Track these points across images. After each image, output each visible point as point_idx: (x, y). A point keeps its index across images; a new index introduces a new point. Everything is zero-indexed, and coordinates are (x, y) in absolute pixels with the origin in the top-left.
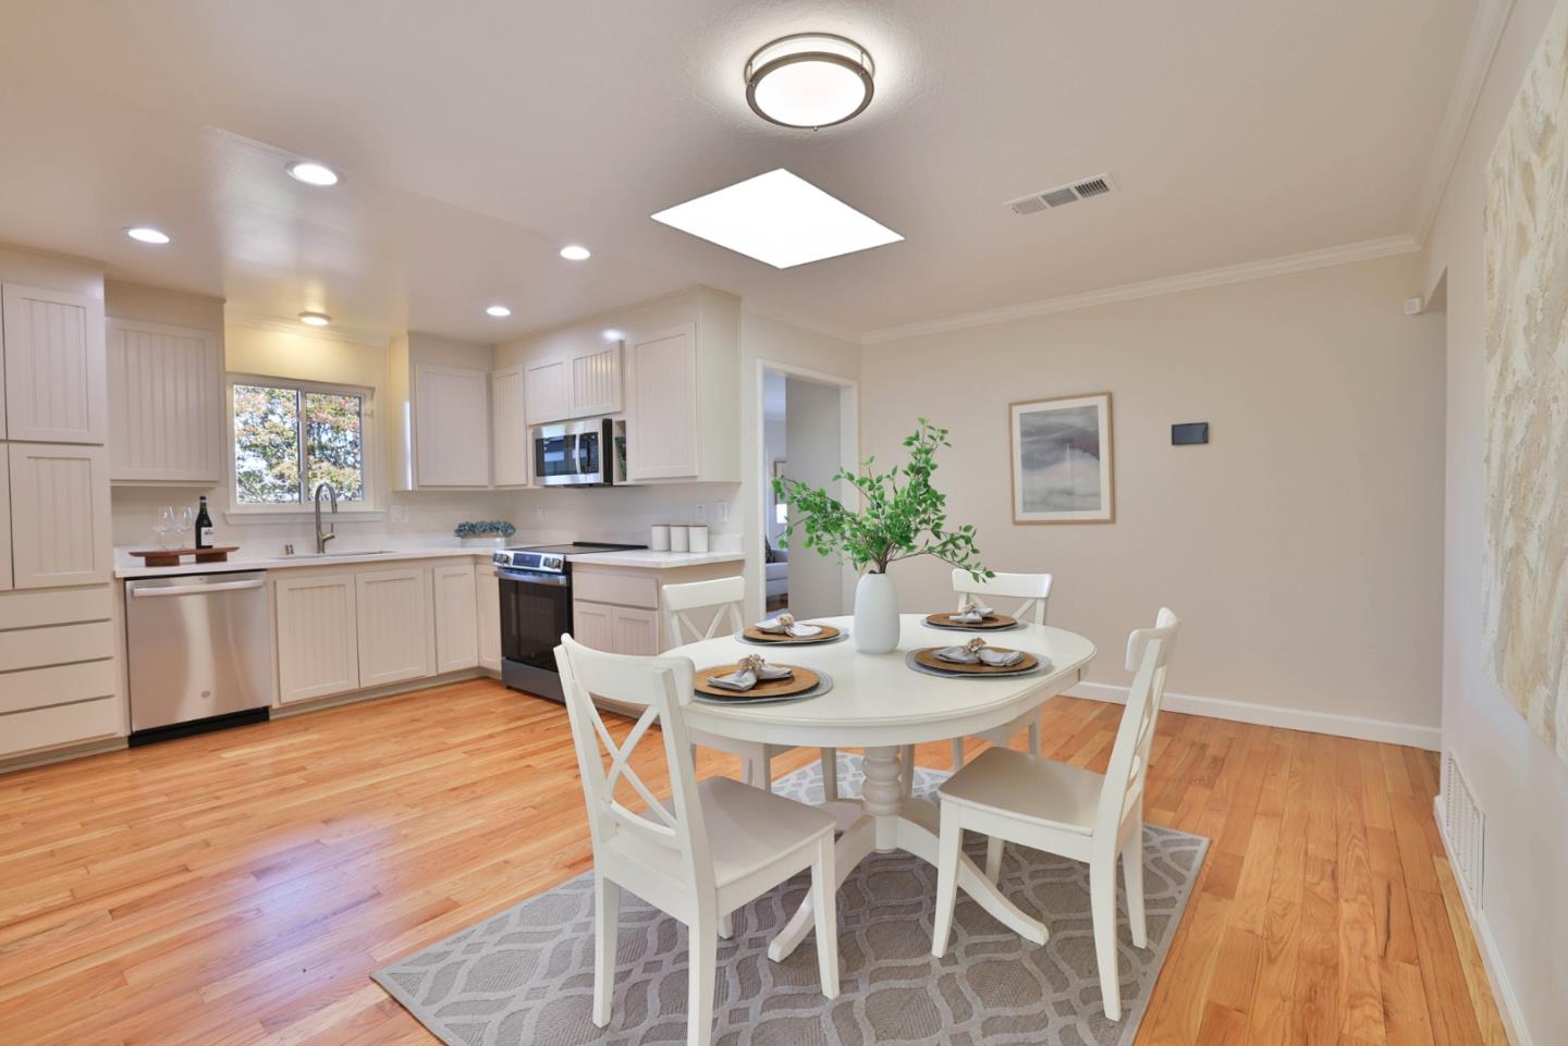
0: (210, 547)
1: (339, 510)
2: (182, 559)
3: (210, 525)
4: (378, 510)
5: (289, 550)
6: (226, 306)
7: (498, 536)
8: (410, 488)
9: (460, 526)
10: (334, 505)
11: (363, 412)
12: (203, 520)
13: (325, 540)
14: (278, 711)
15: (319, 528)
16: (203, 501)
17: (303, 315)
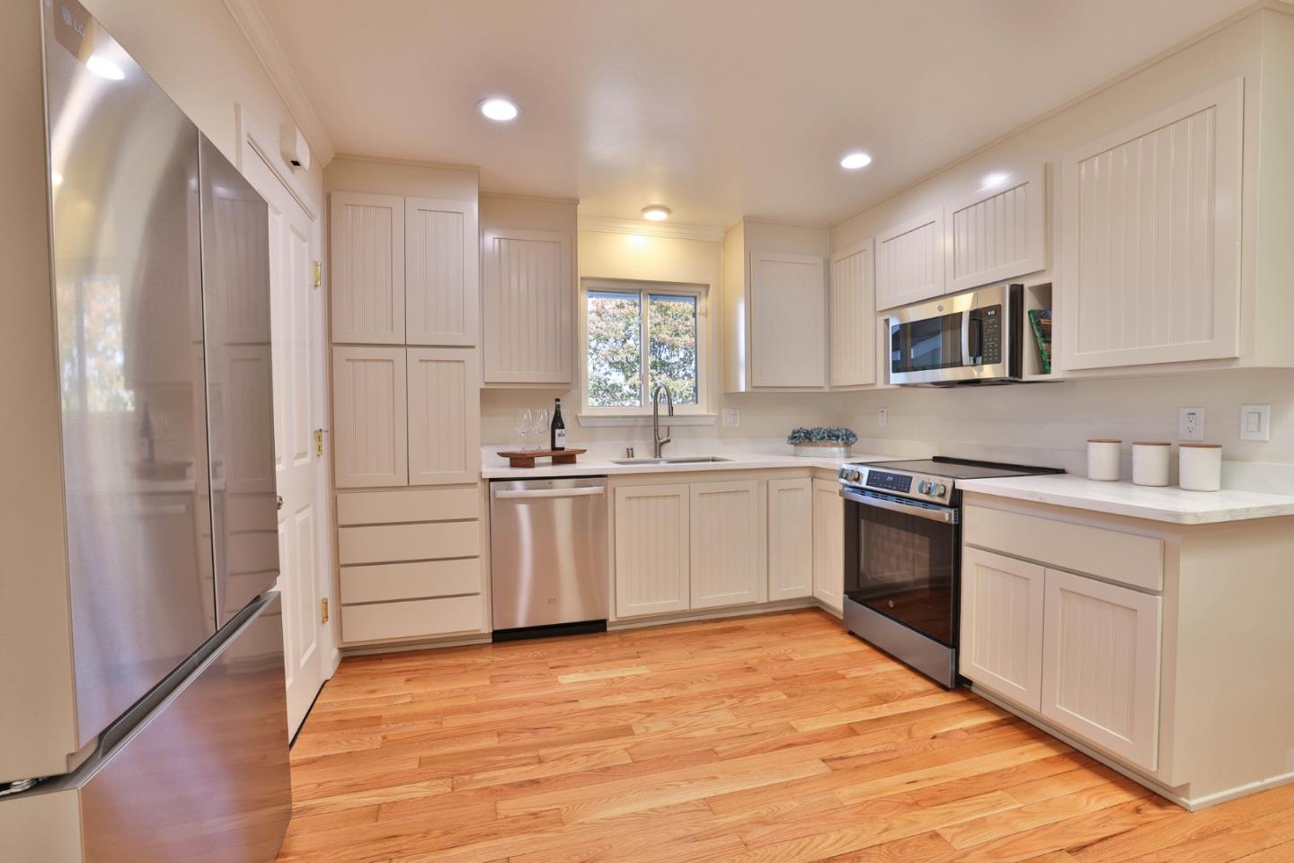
0: (563, 449)
1: (675, 413)
2: (537, 460)
3: (562, 427)
4: (711, 414)
5: (630, 453)
6: (580, 208)
7: (837, 445)
8: (743, 389)
9: (794, 433)
10: (671, 409)
11: (698, 311)
12: (557, 422)
13: (662, 444)
14: (614, 624)
15: (656, 431)
16: (558, 403)
17: (646, 209)
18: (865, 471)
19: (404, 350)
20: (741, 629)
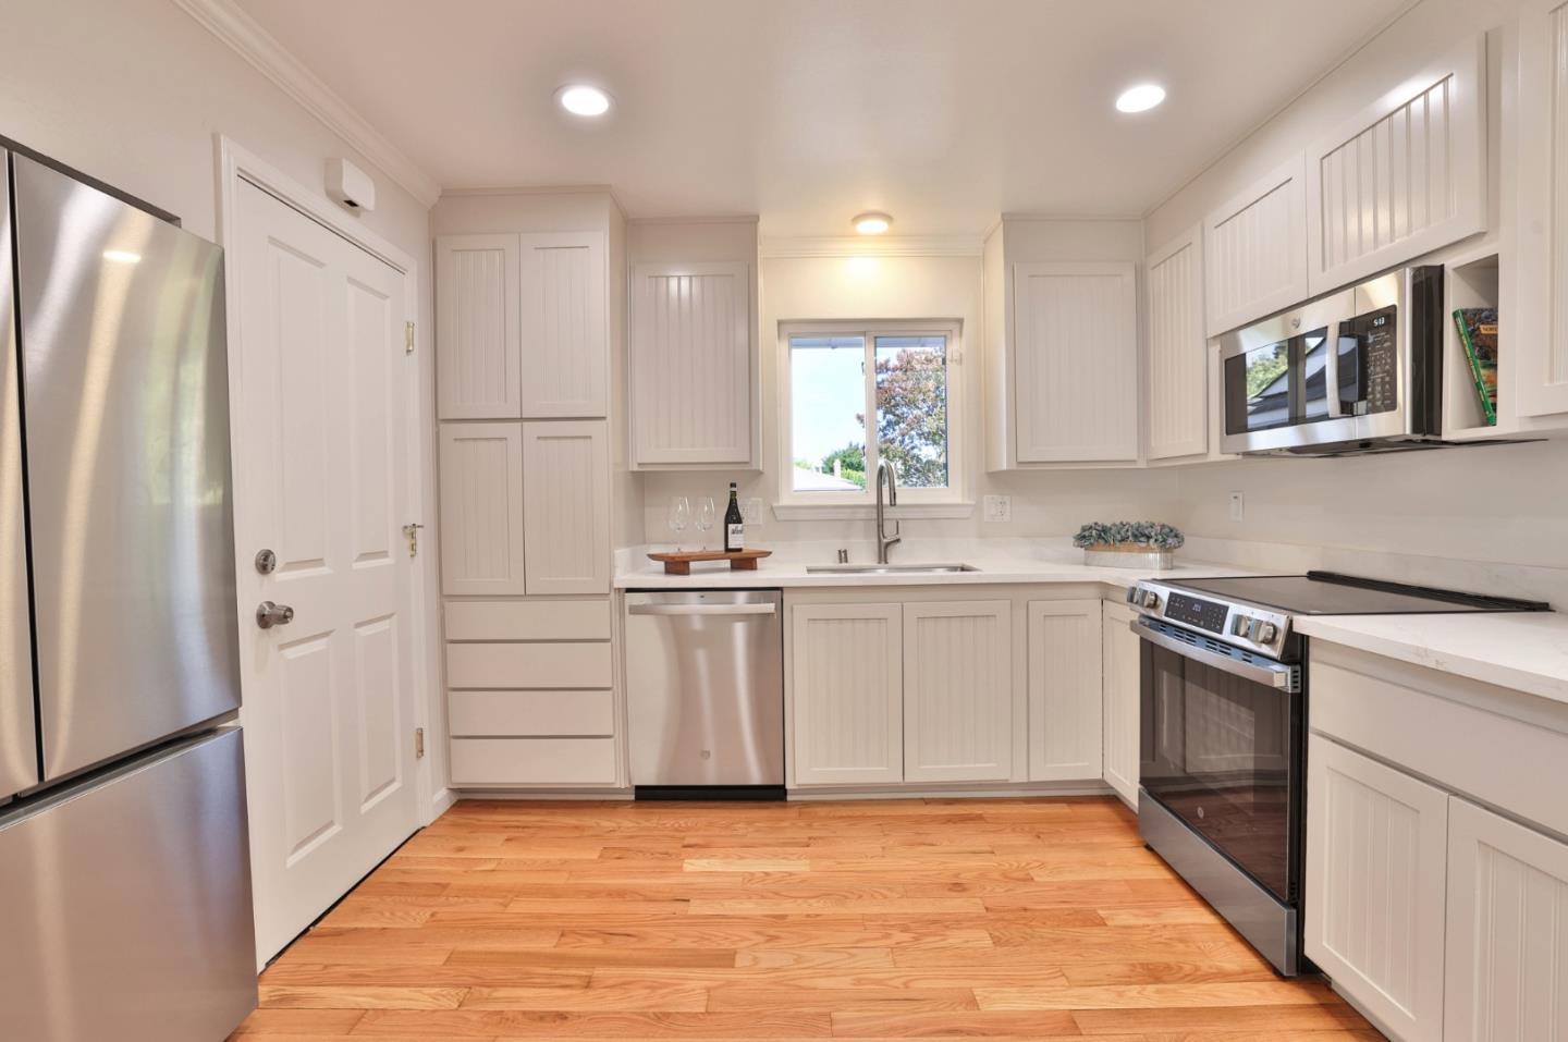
0: (740, 550)
1: (898, 501)
2: (693, 565)
3: (739, 521)
4: (967, 502)
5: (843, 556)
7: (1148, 550)
8: (1005, 467)
9: (1084, 529)
10: (893, 495)
11: (948, 357)
12: (733, 515)
13: (888, 544)
14: (796, 792)
15: (880, 527)
16: (733, 489)
17: (858, 218)
18: (1164, 593)
19: (519, 424)
20: (979, 818)
